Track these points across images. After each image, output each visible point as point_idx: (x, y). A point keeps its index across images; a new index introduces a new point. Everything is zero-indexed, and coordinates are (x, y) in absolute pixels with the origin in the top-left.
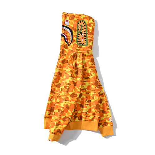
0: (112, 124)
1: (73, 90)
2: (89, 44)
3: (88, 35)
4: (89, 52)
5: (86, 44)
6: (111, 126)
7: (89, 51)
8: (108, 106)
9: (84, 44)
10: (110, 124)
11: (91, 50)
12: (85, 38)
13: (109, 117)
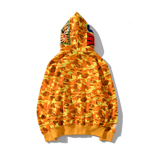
0: (115, 131)
1: (46, 88)
2: (72, 44)
3: (71, 33)
4: (73, 52)
5: (68, 43)
6: (113, 132)
7: (73, 50)
8: (117, 113)
9: (66, 43)
10: (112, 130)
11: (75, 50)
12: (68, 36)
13: (115, 123)
